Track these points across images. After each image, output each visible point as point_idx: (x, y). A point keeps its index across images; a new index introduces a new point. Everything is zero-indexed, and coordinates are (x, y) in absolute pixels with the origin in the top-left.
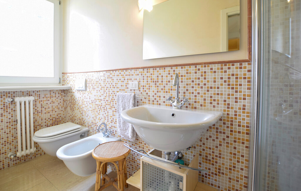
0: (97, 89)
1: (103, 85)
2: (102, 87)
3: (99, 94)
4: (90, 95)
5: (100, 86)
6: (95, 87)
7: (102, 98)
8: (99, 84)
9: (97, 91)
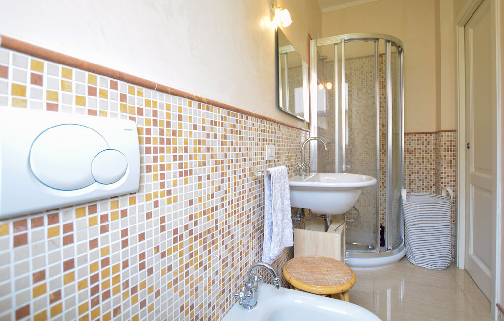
0: (199, 171)
1: (220, 155)
2: (216, 162)
3: (208, 189)
4: (165, 209)
5: (212, 157)
6: (193, 165)
7: (217, 201)
8: (208, 151)
9: (200, 178)
